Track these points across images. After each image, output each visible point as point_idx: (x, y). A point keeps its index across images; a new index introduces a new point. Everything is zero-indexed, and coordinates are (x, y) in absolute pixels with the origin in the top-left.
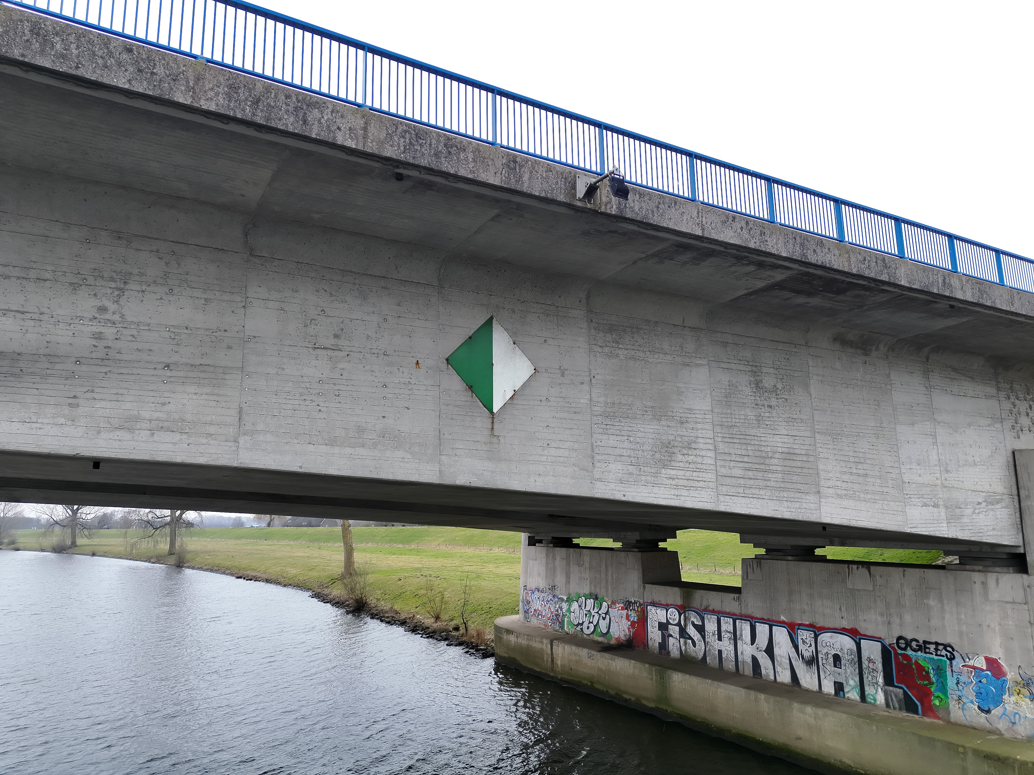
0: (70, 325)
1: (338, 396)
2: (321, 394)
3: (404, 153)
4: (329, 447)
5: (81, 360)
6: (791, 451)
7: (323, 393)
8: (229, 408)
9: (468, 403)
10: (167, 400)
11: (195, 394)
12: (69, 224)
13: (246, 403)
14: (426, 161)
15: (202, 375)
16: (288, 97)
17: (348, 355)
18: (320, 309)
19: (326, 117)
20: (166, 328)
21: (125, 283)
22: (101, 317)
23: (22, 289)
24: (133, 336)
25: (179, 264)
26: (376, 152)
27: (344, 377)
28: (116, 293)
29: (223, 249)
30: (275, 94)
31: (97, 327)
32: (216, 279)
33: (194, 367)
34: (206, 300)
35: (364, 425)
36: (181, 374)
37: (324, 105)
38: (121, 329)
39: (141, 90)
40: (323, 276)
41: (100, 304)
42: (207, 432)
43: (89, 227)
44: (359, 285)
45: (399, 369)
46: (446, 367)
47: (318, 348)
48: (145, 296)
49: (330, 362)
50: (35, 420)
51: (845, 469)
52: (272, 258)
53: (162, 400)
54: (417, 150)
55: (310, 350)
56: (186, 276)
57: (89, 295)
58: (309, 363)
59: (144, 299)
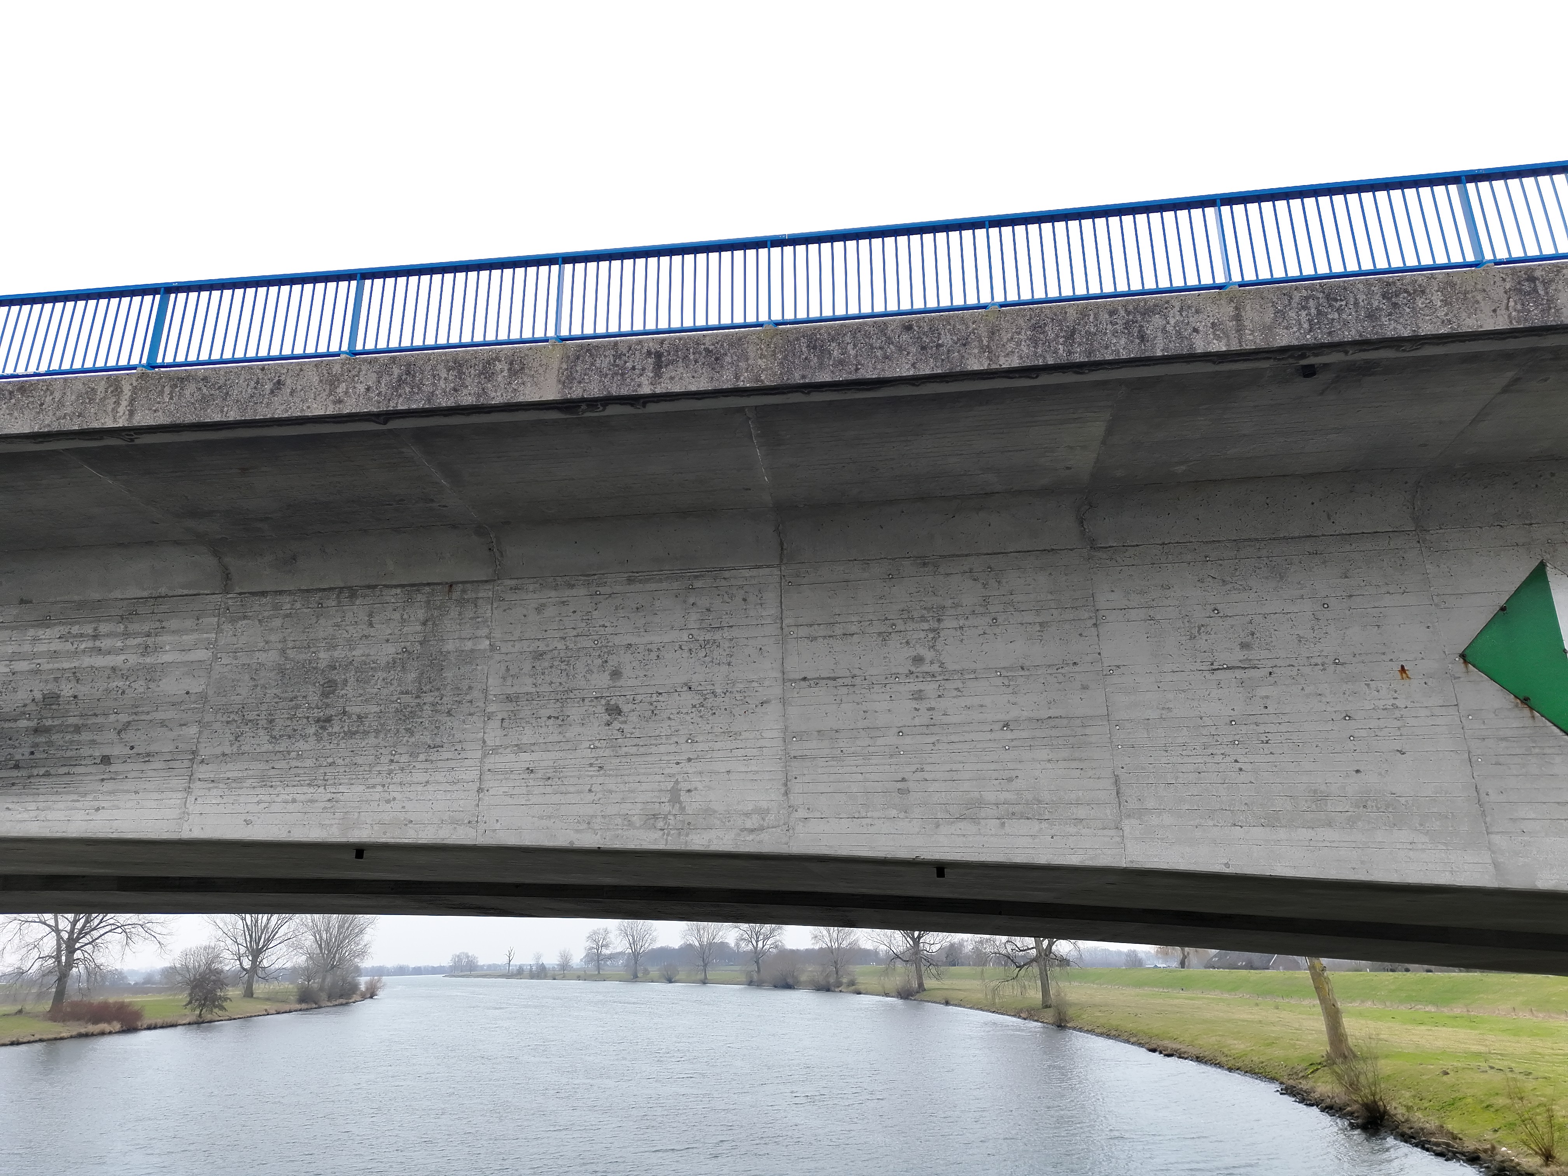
0: (885, 687)
1: (1267, 743)
2: (1237, 743)
3: (1310, 331)
4: (1268, 829)
5: (904, 729)
7: (1241, 740)
8: (1099, 778)
9: (1528, 731)
10: (1013, 774)
11: (1049, 761)
12: (868, 560)
13: (1122, 768)
14: (1353, 332)
15: (1054, 732)
16: (1112, 313)
17: (1270, 673)
18: (1209, 608)
19: (1172, 321)
20: (996, 672)
21: (939, 620)
22: (918, 670)
23: (831, 650)
24: (957, 689)
25: (999, 582)
26: (1263, 345)
27: (1271, 710)
28: (931, 635)
29: (1053, 550)
30: (1095, 315)
31: (916, 683)
32: (1051, 593)
33: (1040, 722)
34: (1041, 624)
35: (1323, 787)
36: (1025, 734)
37: (1166, 305)
38: (943, 682)
39: (928, 372)
40: (1206, 557)
41: (915, 654)
42: (1074, 817)
43: (890, 559)
44: (1268, 557)
45: (1368, 685)
46: (1464, 670)
47: (1218, 669)
48: (965, 634)
49: (1242, 689)
50: (864, 814)
52: (1124, 546)
53: (1007, 774)
54: (1333, 319)
55: (1206, 673)
56: (1012, 597)
57: (901, 644)
58: (1209, 695)
59: (964, 637)
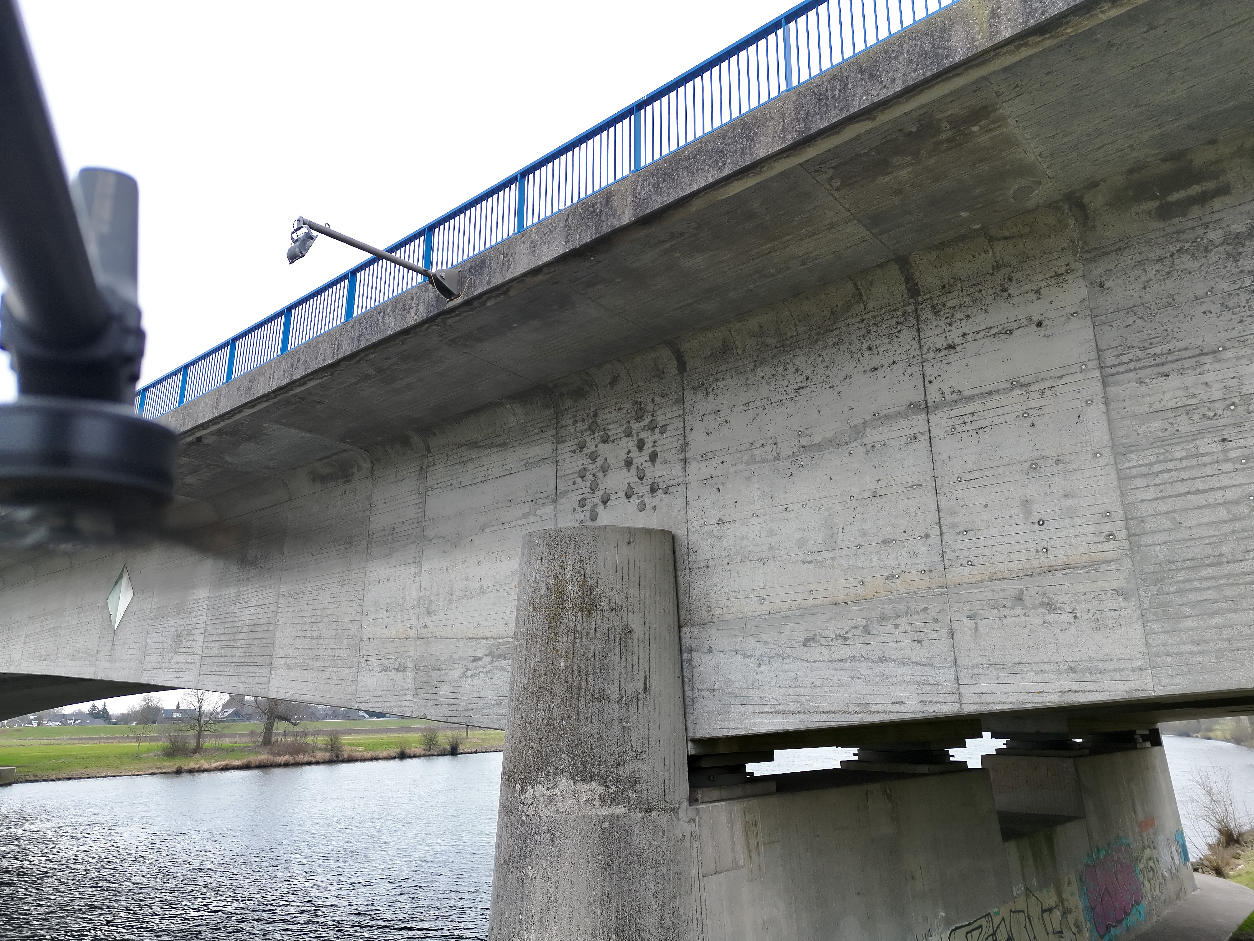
6: (256, 622)
45: (93, 612)
51: (300, 633)
